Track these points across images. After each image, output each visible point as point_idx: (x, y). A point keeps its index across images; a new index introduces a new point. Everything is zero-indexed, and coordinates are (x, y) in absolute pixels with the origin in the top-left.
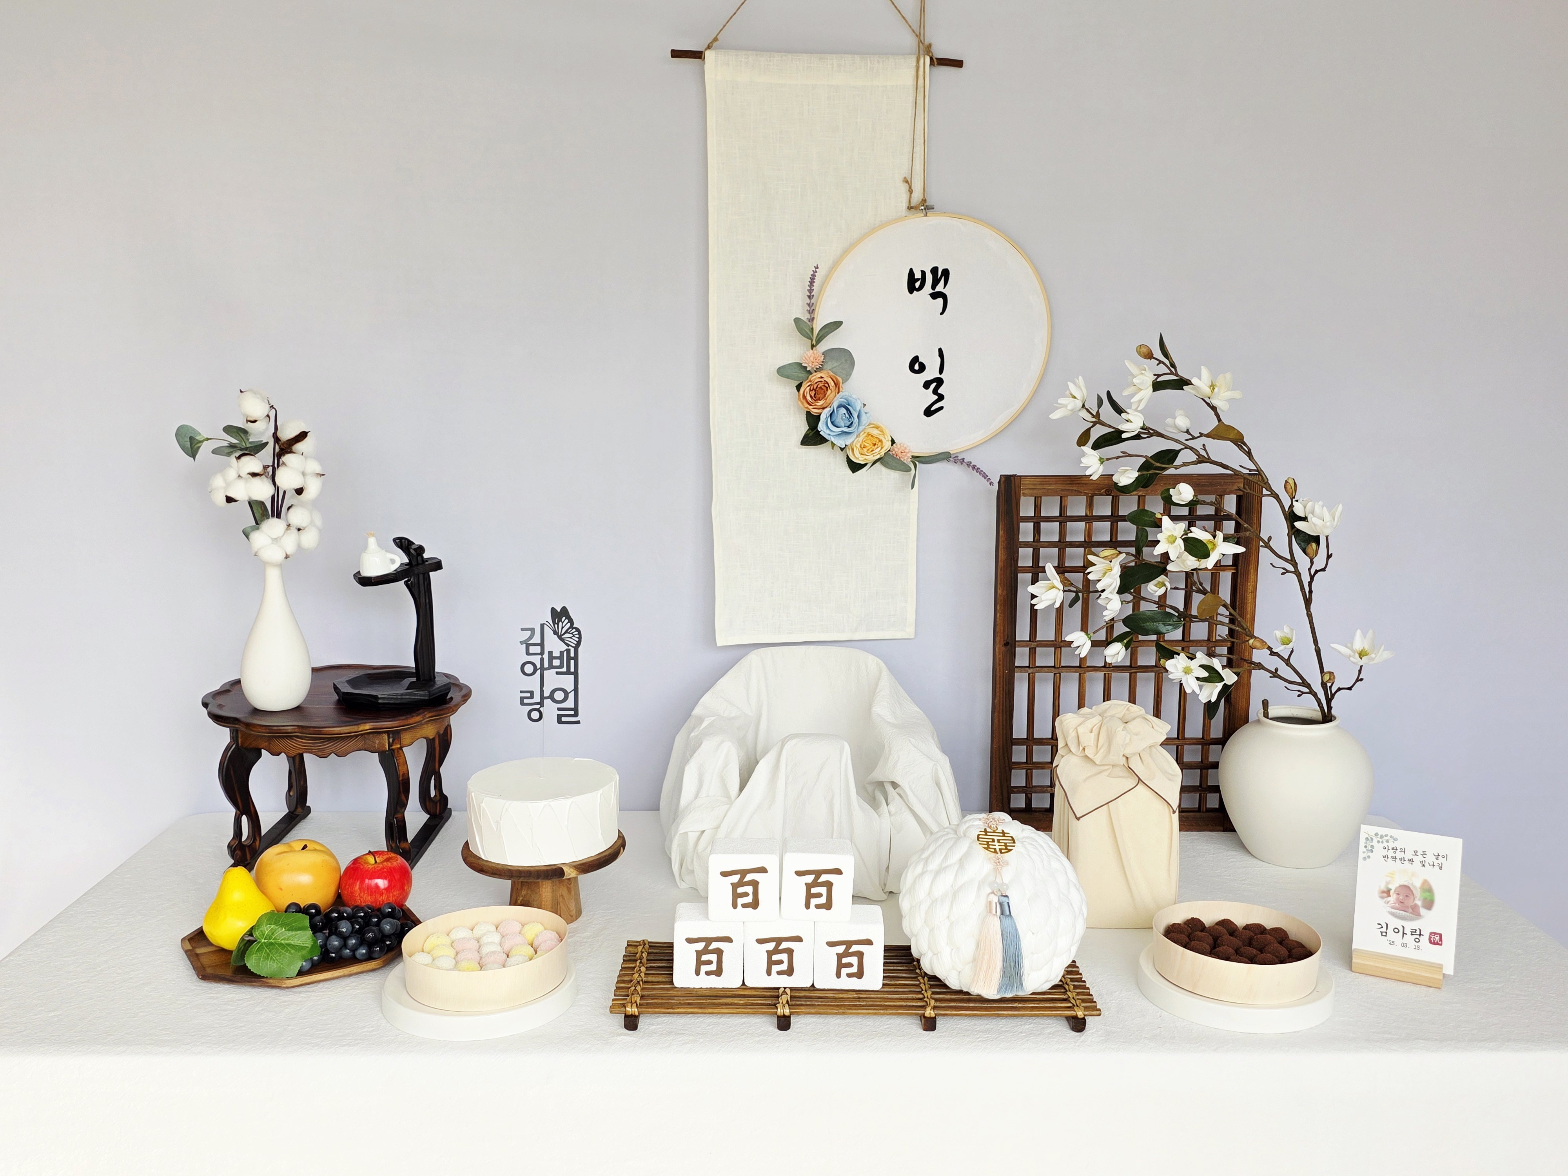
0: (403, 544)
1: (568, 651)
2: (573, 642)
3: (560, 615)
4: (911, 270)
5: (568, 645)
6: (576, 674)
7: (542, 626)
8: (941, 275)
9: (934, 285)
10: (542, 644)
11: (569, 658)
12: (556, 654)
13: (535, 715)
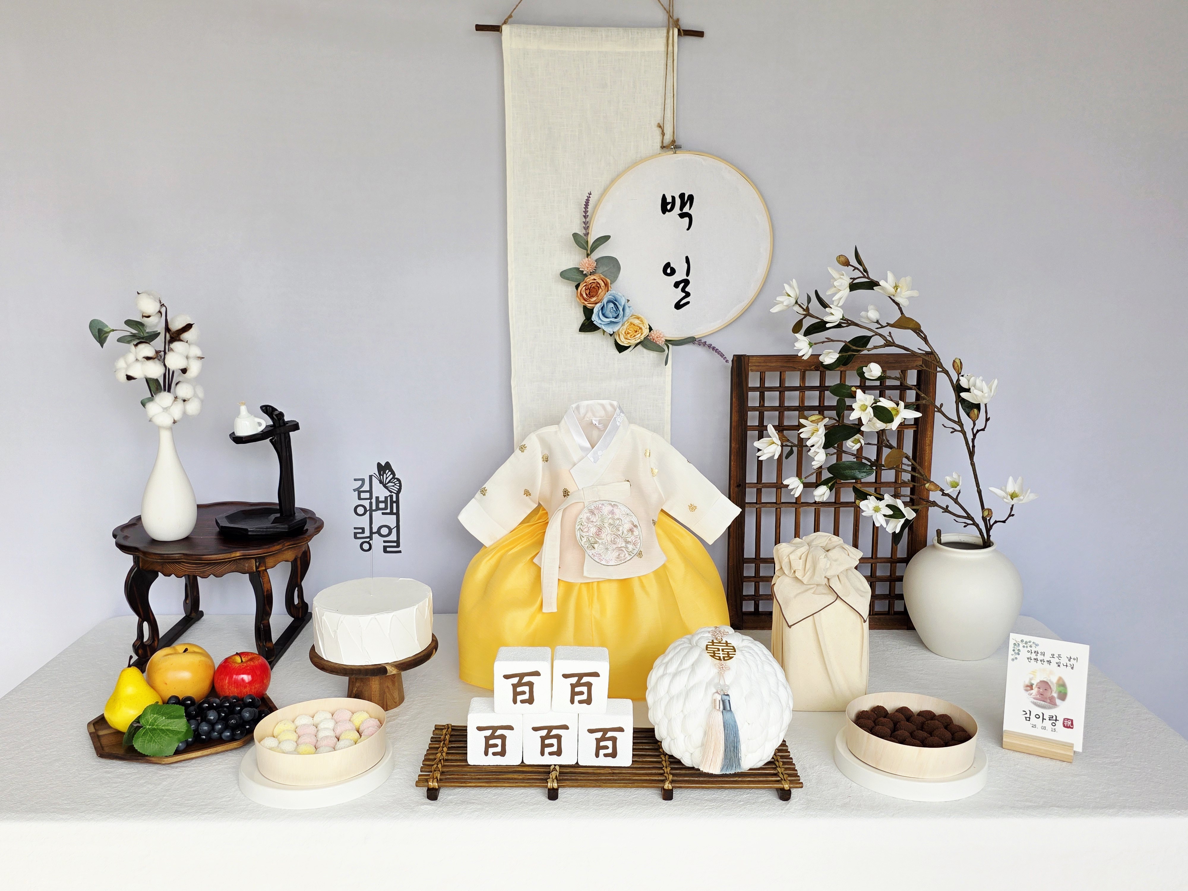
0: (268, 410)
1: (391, 496)
2: (395, 489)
3: (384, 468)
4: (664, 196)
5: (391, 492)
6: (397, 514)
7: (371, 477)
8: (687, 200)
9: (682, 208)
10: (370, 491)
11: (392, 502)
12: (382, 499)
13: (365, 546)
